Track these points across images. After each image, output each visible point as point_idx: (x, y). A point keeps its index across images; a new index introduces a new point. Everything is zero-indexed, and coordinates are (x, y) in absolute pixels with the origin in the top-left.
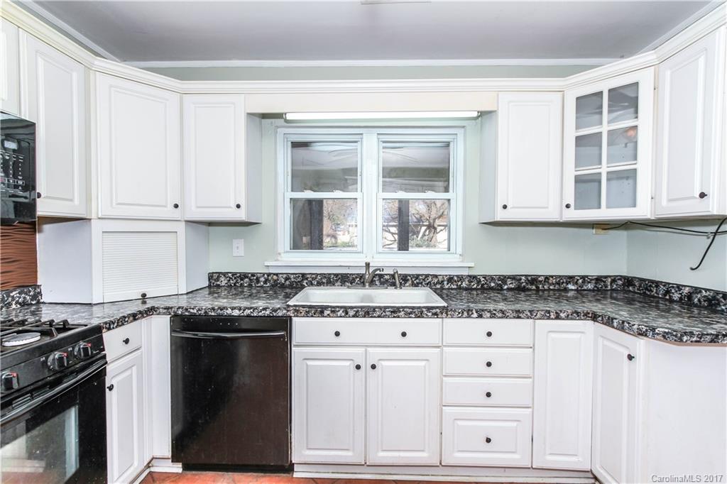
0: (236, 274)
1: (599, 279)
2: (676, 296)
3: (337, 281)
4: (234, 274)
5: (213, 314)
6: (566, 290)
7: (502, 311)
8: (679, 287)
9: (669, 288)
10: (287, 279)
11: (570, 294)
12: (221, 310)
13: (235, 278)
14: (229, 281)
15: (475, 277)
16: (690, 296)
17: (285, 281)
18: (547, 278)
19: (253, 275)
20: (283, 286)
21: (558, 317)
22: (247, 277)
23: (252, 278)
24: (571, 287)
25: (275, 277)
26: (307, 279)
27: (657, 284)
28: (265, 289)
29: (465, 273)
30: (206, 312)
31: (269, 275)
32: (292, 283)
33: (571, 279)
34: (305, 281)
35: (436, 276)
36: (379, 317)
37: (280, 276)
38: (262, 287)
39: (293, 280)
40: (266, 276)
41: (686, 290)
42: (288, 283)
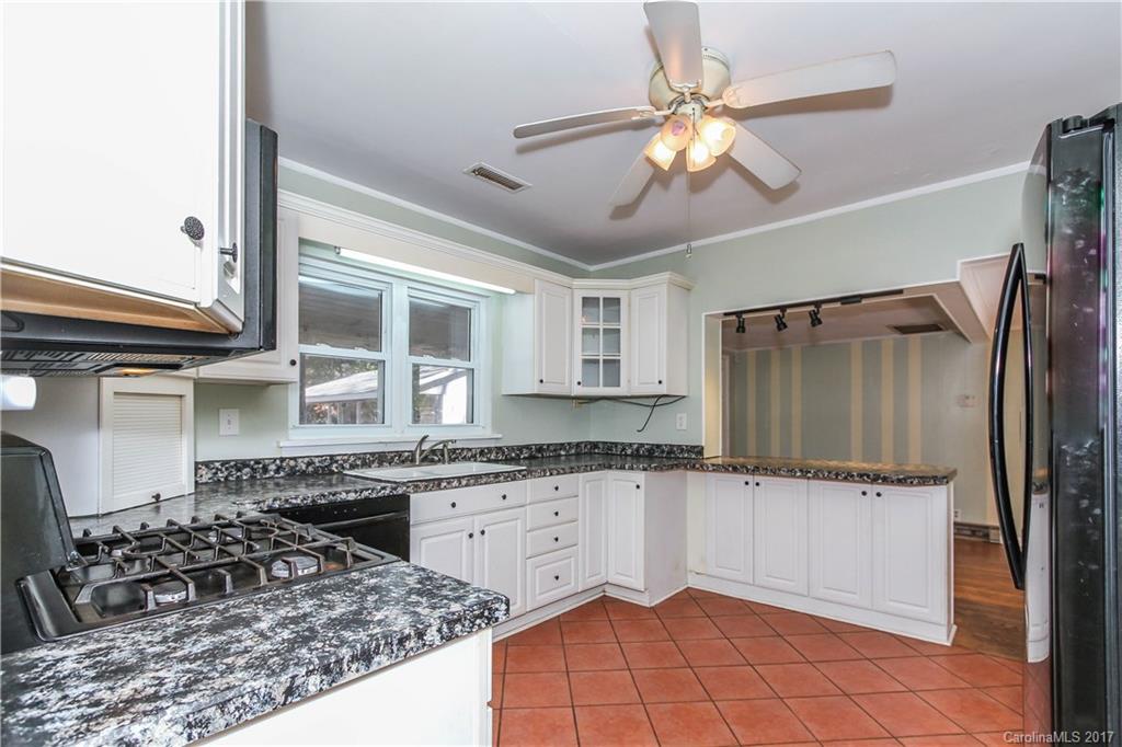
0: (228, 462)
1: (578, 445)
2: (629, 452)
3: (373, 461)
4: (224, 463)
5: (323, 502)
6: (560, 455)
7: (563, 469)
8: (631, 445)
9: (624, 446)
10: (309, 464)
11: (563, 458)
12: (334, 495)
13: (227, 469)
14: (216, 473)
15: (500, 448)
16: (637, 450)
17: (307, 467)
18: (549, 445)
19: (257, 462)
20: (304, 474)
21: (591, 470)
22: (248, 466)
23: (256, 466)
24: (563, 453)
25: (292, 463)
26: (337, 462)
27: (616, 444)
28: (276, 480)
29: (492, 444)
30: (314, 501)
31: (282, 460)
32: (316, 469)
33: (562, 445)
34: (335, 465)
35: (470, 450)
36: (486, 483)
37: (300, 460)
38: (272, 477)
39: (317, 465)
40: (278, 462)
41: (635, 446)
42: (310, 469)
